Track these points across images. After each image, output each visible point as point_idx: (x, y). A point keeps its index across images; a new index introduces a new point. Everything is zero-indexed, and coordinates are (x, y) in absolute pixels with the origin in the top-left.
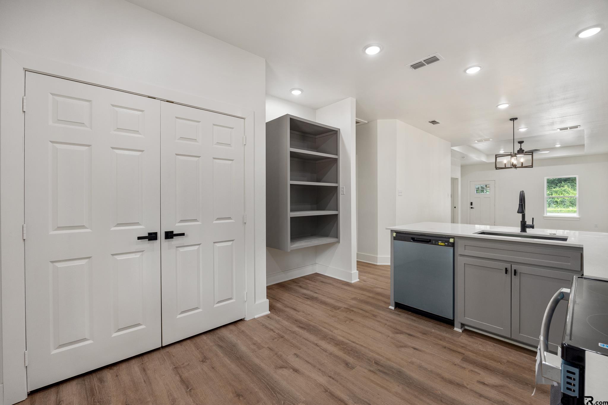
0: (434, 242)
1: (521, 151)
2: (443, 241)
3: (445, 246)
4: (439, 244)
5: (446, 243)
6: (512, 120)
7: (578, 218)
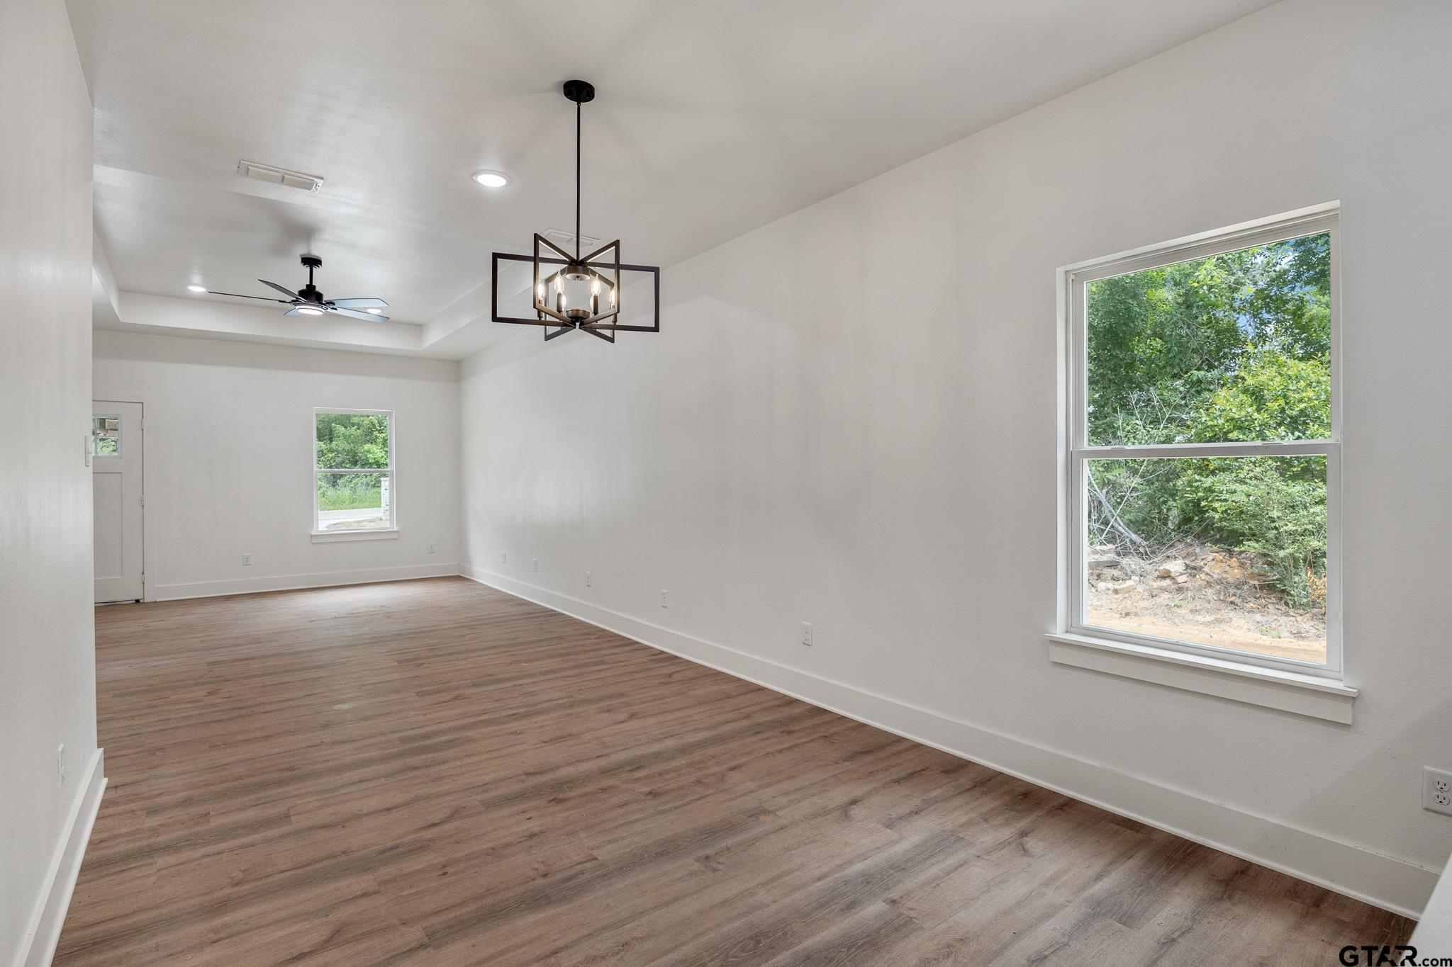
1: (310, 295)
7: (395, 531)
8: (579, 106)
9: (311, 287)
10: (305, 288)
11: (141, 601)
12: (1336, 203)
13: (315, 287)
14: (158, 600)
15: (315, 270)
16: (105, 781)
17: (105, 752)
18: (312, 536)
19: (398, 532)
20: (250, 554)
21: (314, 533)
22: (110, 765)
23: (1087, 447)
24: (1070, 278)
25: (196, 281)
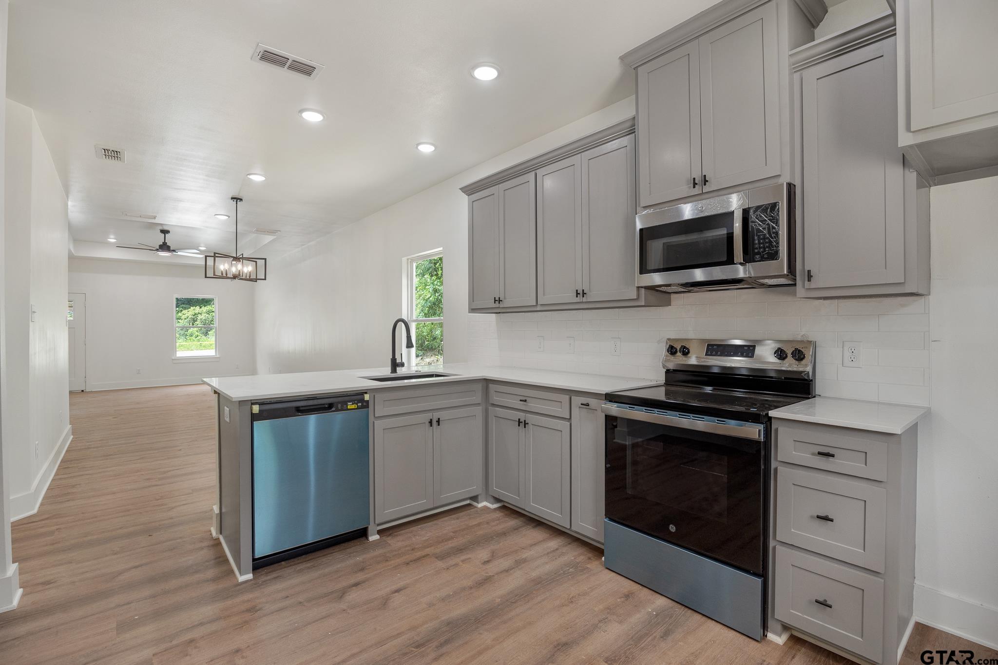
0: (339, 406)
1: (164, 247)
2: (354, 401)
3: (358, 408)
4: (348, 408)
5: (359, 404)
6: (235, 200)
7: (219, 357)
8: (237, 204)
9: (165, 244)
10: (162, 244)
12: (441, 249)
13: (166, 243)
14: (93, 390)
15: (167, 235)
16: (72, 437)
17: (72, 427)
18: (173, 359)
19: (223, 357)
22: (74, 432)
23: (414, 318)
24: (409, 261)
25: (112, 236)
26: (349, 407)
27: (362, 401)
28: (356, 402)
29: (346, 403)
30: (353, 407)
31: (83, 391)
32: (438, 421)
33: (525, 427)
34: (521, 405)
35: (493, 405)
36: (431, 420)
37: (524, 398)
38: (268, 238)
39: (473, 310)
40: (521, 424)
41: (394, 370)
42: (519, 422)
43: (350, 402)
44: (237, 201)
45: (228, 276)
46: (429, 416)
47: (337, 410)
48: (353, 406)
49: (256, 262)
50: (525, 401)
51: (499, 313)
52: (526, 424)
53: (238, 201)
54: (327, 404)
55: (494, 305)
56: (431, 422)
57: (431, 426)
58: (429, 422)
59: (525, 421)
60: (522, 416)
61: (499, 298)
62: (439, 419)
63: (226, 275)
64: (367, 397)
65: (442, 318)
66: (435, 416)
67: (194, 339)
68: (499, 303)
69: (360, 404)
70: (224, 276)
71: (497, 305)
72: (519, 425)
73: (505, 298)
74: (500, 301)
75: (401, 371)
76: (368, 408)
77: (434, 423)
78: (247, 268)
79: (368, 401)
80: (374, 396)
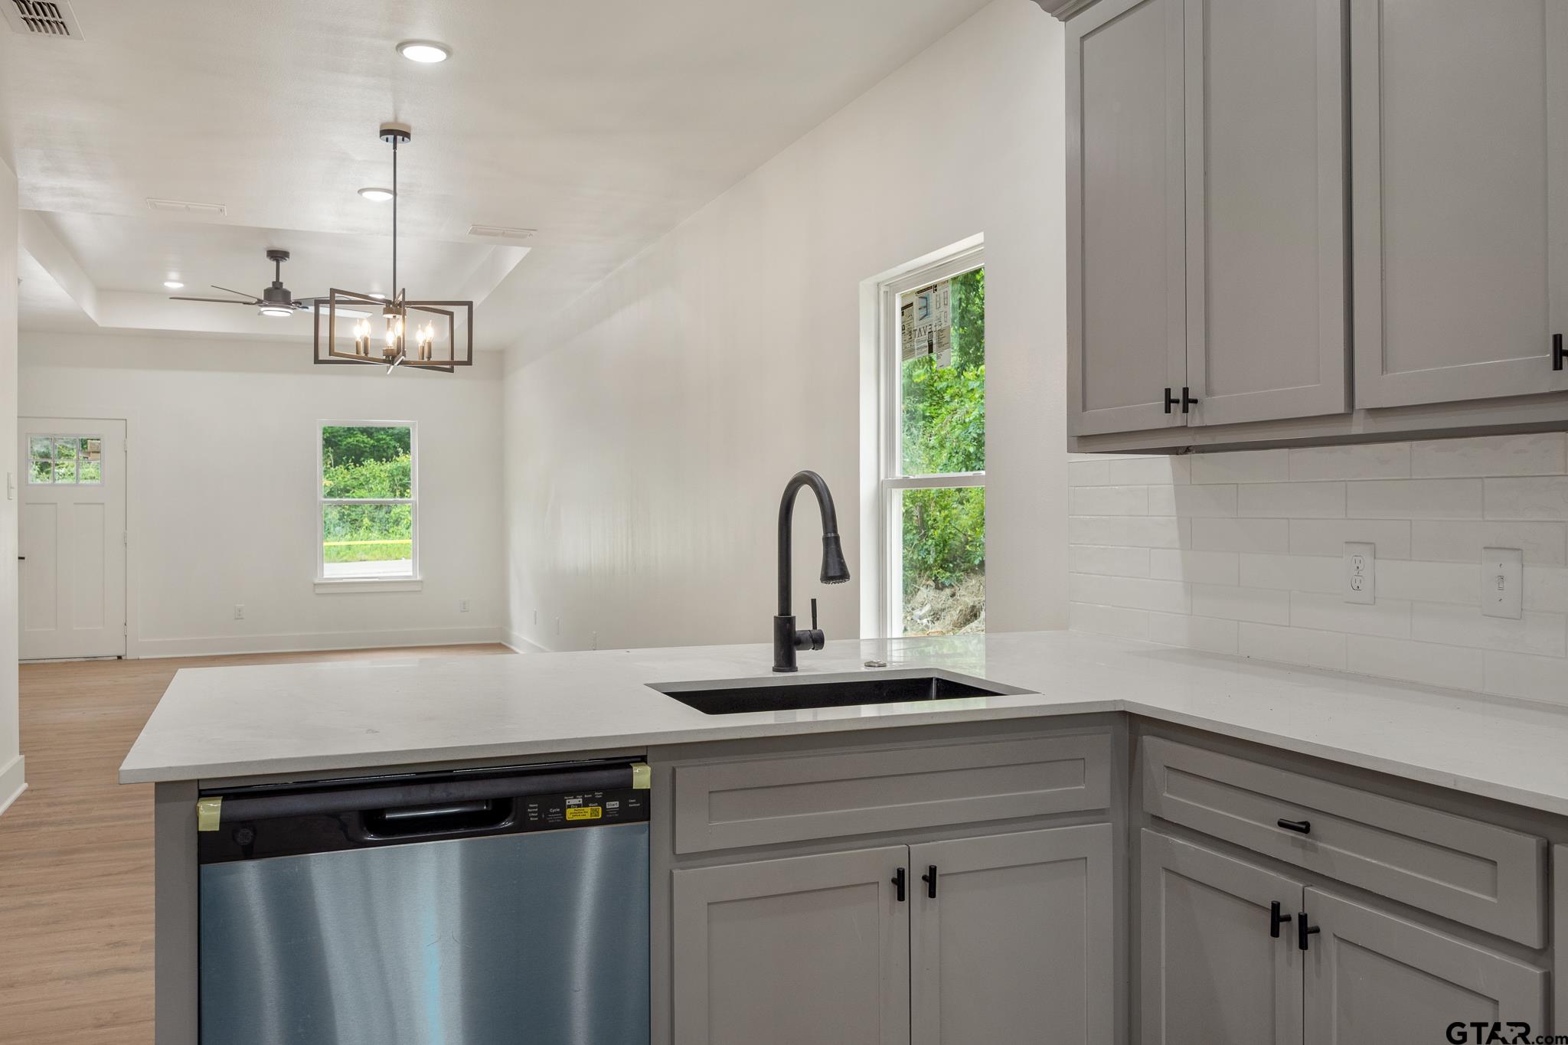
0: (534, 810)
1: (277, 295)
2: (591, 790)
3: (606, 820)
5: (610, 805)
6: (391, 137)
7: (419, 581)
8: (395, 148)
9: (277, 285)
10: (271, 286)
11: (123, 658)
12: (978, 238)
13: (282, 283)
14: (141, 657)
15: (282, 264)
16: (24, 786)
18: (315, 585)
19: (422, 581)
20: (242, 605)
21: (317, 581)
23: (898, 474)
24: (883, 289)
25: (173, 275)
26: (571, 815)
27: (624, 790)
28: (599, 795)
29: (557, 798)
30: (587, 813)
31: (119, 658)
32: (931, 878)
33: (1303, 945)
34: (1284, 845)
35: (1159, 822)
36: (901, 873)
37: (1296, 816)
38: (515, 255)
39: (1083, 441)
40: (1282, 924)
41: (785, 661)
42: (1277, 918)
43: (574, 793)
44: (395, 139)
45: (369, 356)
46: (894, 855)
47: (522, 826)
48: (588, 809)
49: (451, 314)
50: (1305, 828)
51: (1187, 450)
52: (1306, 932)
53: (399, 138)
54: (486, 801)
55: (1163, 421)
56: (899, 881)
57: (901, 897)
58: (893, 881)
59: (1303, 919)
60: (1289, 893)
61: (1186, 391)
62: (933, 870)
63: (366, 352)
64: (642, 777)
65: (983, 473)
66: (921, 855)
67: (404, 531)
68: (1185, 410)
69: (615, 805)
70: (360, 357)
71: (1177, 418)
72: (1275, 933)
73: (1209, 392)
74: (1188, 401)
75: (811, 666)
76: (649, 819)
77: (916, 887)
78: (423, 331)
79: (645, 794)
80: (674, 770)
